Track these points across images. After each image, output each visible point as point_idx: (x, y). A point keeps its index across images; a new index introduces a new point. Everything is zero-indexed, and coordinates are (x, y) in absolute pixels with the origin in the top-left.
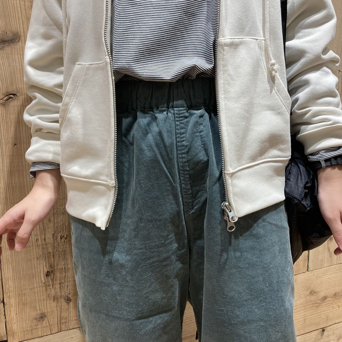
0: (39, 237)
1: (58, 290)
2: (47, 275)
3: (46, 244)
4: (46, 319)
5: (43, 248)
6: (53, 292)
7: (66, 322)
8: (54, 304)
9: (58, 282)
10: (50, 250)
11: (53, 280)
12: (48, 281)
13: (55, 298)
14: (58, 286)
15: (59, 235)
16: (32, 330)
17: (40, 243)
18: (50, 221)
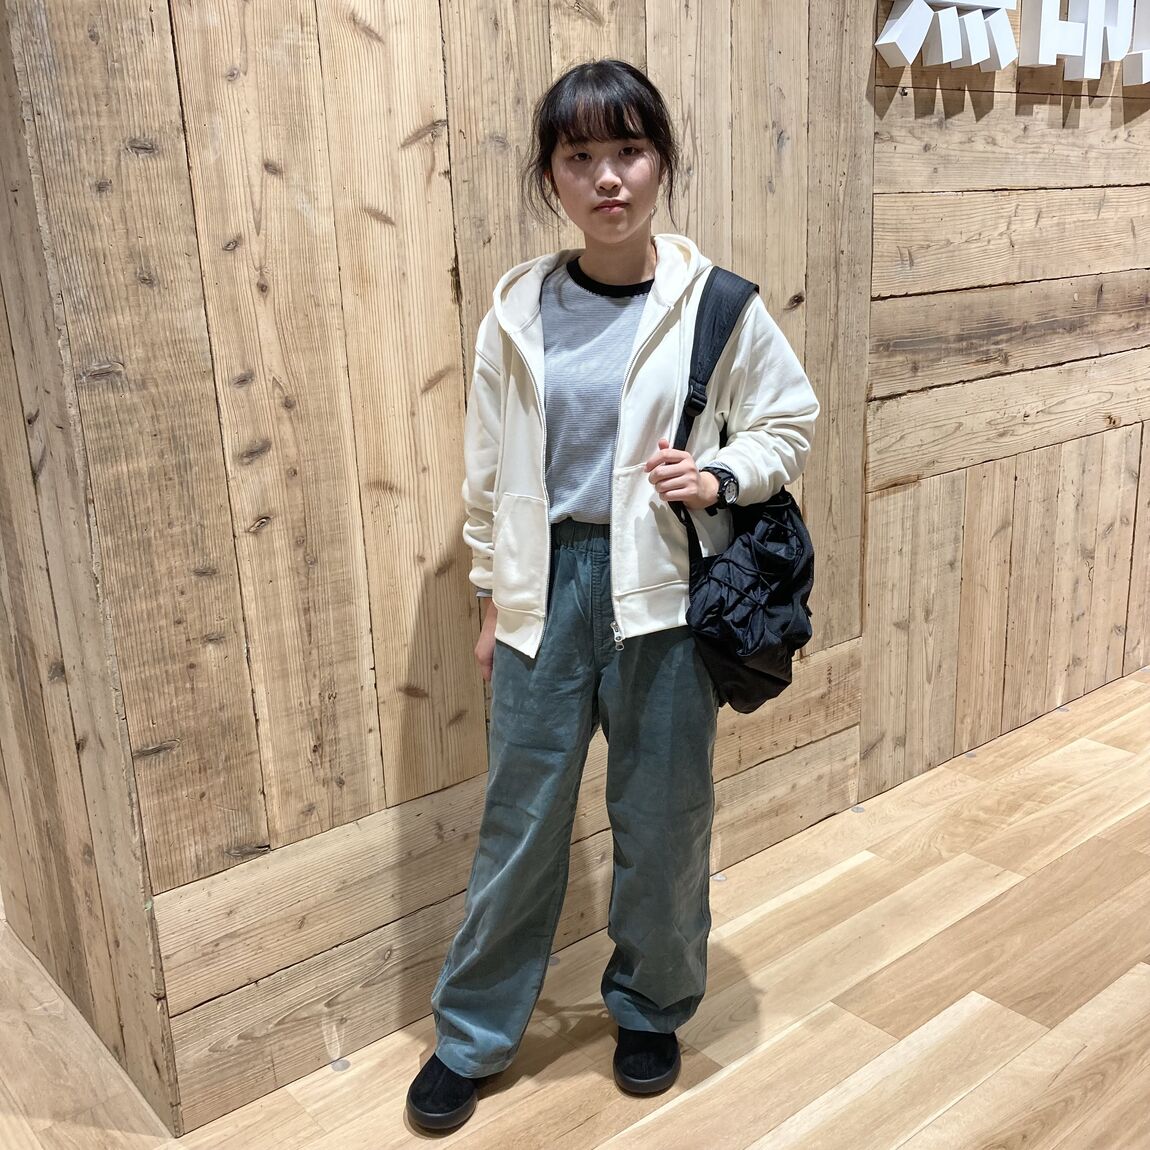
0: (303, 700)
1: (328, 770)
2: (314, 751)
3: (312, 709)
4: (315, 812)
5: (308, 715)
6: (321, 773)
7: (339, 814)
8: (324, 790)
9: (328, 759)
10: (317, 716)
11: (321, 757)
12: (316, 759)
13: (325, 782)
14: (327, 765)
15: (327, 695)
16: (299, 828)
17: (304, 708)
18: (315, 676)
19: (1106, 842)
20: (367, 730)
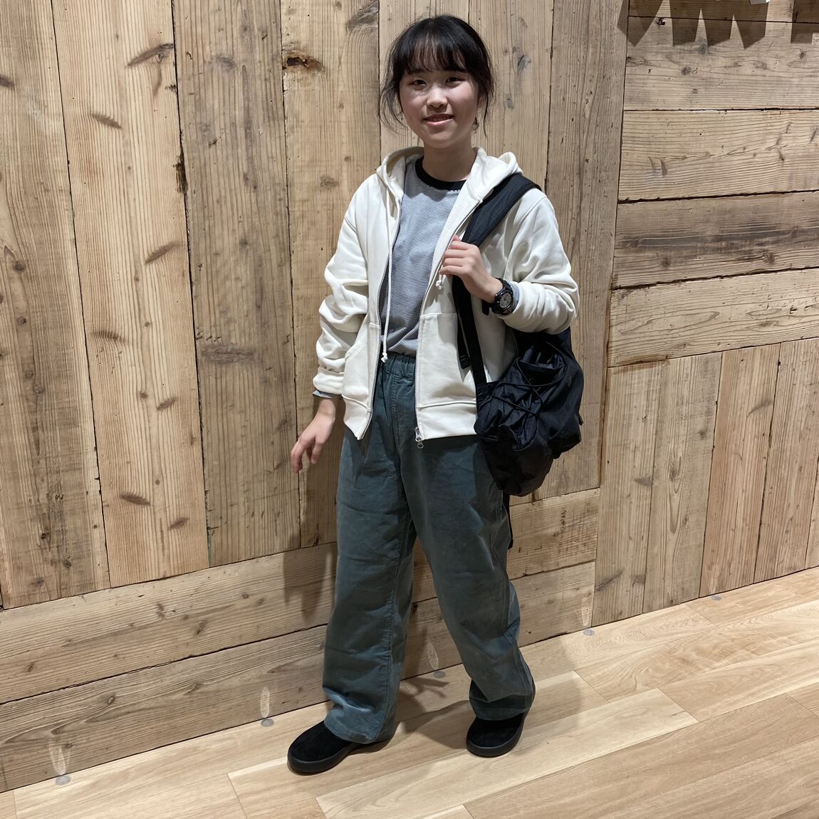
0: (32, 498)
1: (56, 554)
2: (42, 538)
3: (40, 505)
4: (44, 585)
5: (37, 509)
6: (50, 556)
7: (66, 588)
8: (51, 569)
9: (56, 545)
10: (45, 511)
11: (49, 543)
12: (44, 544)
13: (53, 562)
14: (55, 549)
15: (54, 495)
16: (29, 595)
17: (33, 503)
18: (43, 480)
19: (792, 701)
20: (92, 526)
